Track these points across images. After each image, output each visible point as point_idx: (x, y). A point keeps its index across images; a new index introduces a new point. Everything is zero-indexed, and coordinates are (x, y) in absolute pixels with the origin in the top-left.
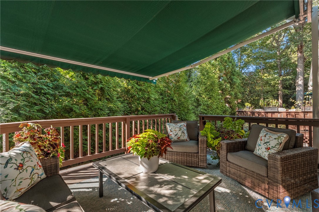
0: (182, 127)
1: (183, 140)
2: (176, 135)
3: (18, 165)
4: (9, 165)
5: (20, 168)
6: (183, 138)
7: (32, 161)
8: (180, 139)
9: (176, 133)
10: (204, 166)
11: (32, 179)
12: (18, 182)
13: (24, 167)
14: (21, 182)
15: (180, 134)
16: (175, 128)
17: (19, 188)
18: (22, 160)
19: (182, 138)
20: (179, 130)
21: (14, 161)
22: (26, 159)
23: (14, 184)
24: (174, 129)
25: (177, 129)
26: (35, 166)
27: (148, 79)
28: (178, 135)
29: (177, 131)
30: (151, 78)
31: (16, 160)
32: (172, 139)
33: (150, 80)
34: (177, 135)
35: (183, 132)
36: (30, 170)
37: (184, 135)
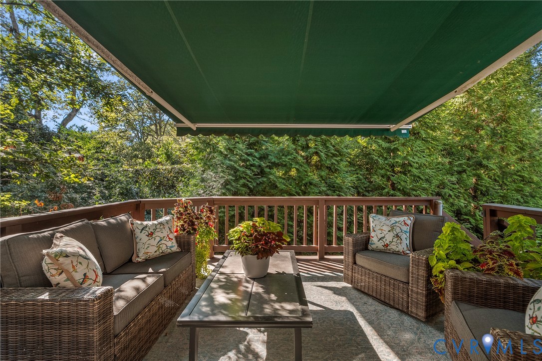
0: (397, 224)
1: (395, 251)
2: (380, 239)
3: (150, 233)
4: (143, 231)
5: (150, 236)
6: (395, 247)
7: (162, 232)
8: (388, 247)
9: (383, 235)
10: (419, 316)
11: (159, 247)
12: (146, 246)
13: (154, 236)
14: (148, 247)
15: (389, 237)
16: (382, 224)
17: (147, 251)
18: (154, 229)
19: (393, 247)
20: (389, 231)
21: (147, 229)
22: (157, 230)
23: (143, 247)
24: (379, 227)
25: (386, 228)
26: (164, 237)
27: (388, 130)
28: (386, 240)
29: (385, 233)
30: (393, 127)
31: (149, 229)
32: (372, 244)
33: (392, 130)
34: (384, 240)
35: (397, 235)
36: (158, 239)
37: (399, 241)
